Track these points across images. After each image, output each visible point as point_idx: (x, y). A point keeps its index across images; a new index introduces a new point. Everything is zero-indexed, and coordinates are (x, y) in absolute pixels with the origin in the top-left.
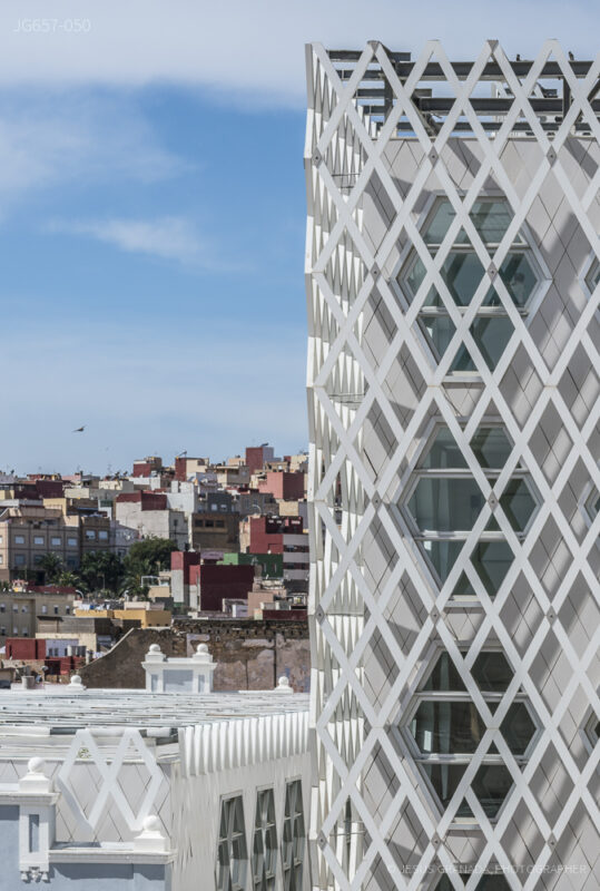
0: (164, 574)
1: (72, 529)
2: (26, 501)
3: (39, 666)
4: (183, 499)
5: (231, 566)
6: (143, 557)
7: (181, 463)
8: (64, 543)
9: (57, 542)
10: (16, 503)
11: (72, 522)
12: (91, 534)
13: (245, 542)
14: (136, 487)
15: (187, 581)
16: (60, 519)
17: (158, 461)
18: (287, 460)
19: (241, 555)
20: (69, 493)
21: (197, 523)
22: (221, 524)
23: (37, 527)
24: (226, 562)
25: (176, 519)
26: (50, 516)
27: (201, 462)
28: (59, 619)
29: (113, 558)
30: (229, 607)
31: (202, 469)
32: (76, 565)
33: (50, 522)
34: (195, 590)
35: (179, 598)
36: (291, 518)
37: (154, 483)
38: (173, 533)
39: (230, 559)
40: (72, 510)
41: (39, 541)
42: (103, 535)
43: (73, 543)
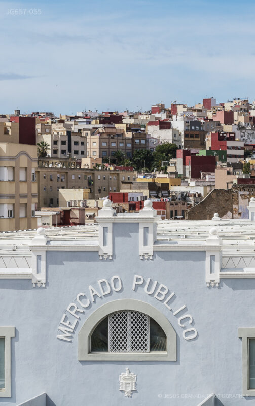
0: (172, 160)
1: (129, 139)
2: (107, 125)
3: (126, 206)
4: (178, 124)
5: (203, 157)
6: (162, 152)
7: (174, 106)
8: (125, 145)
9: (122, 145)
10: (101, 126)
11: (129, 135)
12: (137, 141)
13: (209, 144)
14: (156, 118)
15: (184, 164)
16: (123, 134)
17: (163, 105)
18: (222, 105)
19: (207, 151)
20: (125, 121)
21: (186, 135)
22: (197, 136)
23: (112, 138)
24: (200, 155)
25: (176, 133)
26: (119, 132)
27: (184, 106)
28: (131, 183)
29: (148, 152)
30: (205, 176)
31: (185, 109)
32: (131, 156)
33: (118, 135)
34: (188, 168)
35: (180, 172)
36: (230, 133)
37: (163, 116)
38: (174, 140)
39: (202, 153)
40: (128, 130)
41: (113, 145)
42: (143, 142)
43: (129, 145)
